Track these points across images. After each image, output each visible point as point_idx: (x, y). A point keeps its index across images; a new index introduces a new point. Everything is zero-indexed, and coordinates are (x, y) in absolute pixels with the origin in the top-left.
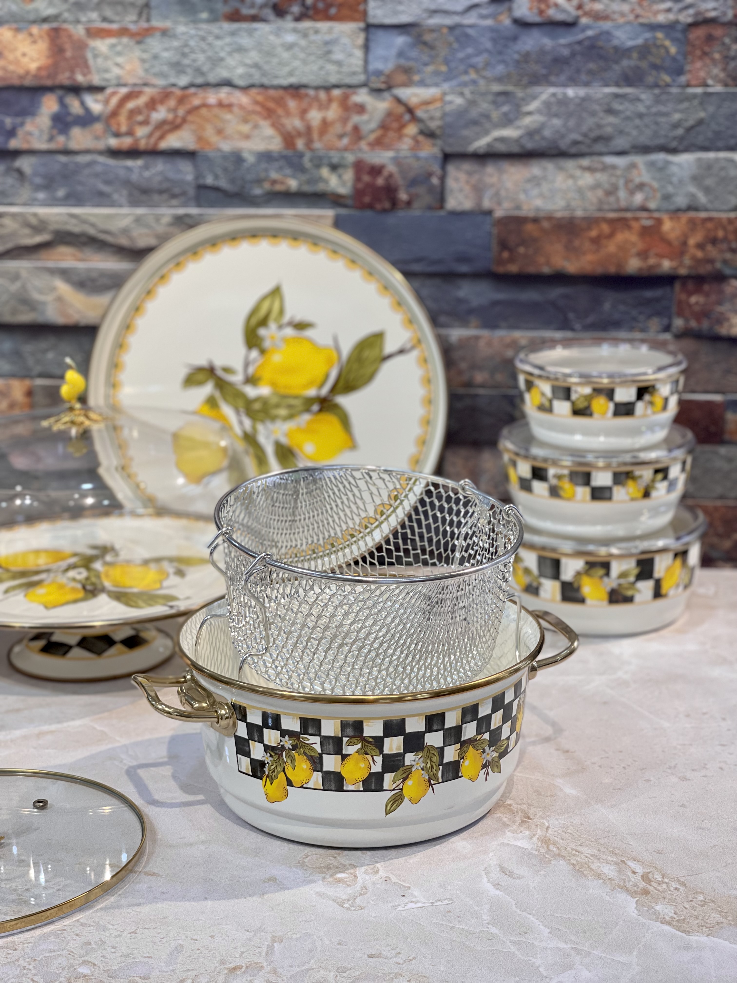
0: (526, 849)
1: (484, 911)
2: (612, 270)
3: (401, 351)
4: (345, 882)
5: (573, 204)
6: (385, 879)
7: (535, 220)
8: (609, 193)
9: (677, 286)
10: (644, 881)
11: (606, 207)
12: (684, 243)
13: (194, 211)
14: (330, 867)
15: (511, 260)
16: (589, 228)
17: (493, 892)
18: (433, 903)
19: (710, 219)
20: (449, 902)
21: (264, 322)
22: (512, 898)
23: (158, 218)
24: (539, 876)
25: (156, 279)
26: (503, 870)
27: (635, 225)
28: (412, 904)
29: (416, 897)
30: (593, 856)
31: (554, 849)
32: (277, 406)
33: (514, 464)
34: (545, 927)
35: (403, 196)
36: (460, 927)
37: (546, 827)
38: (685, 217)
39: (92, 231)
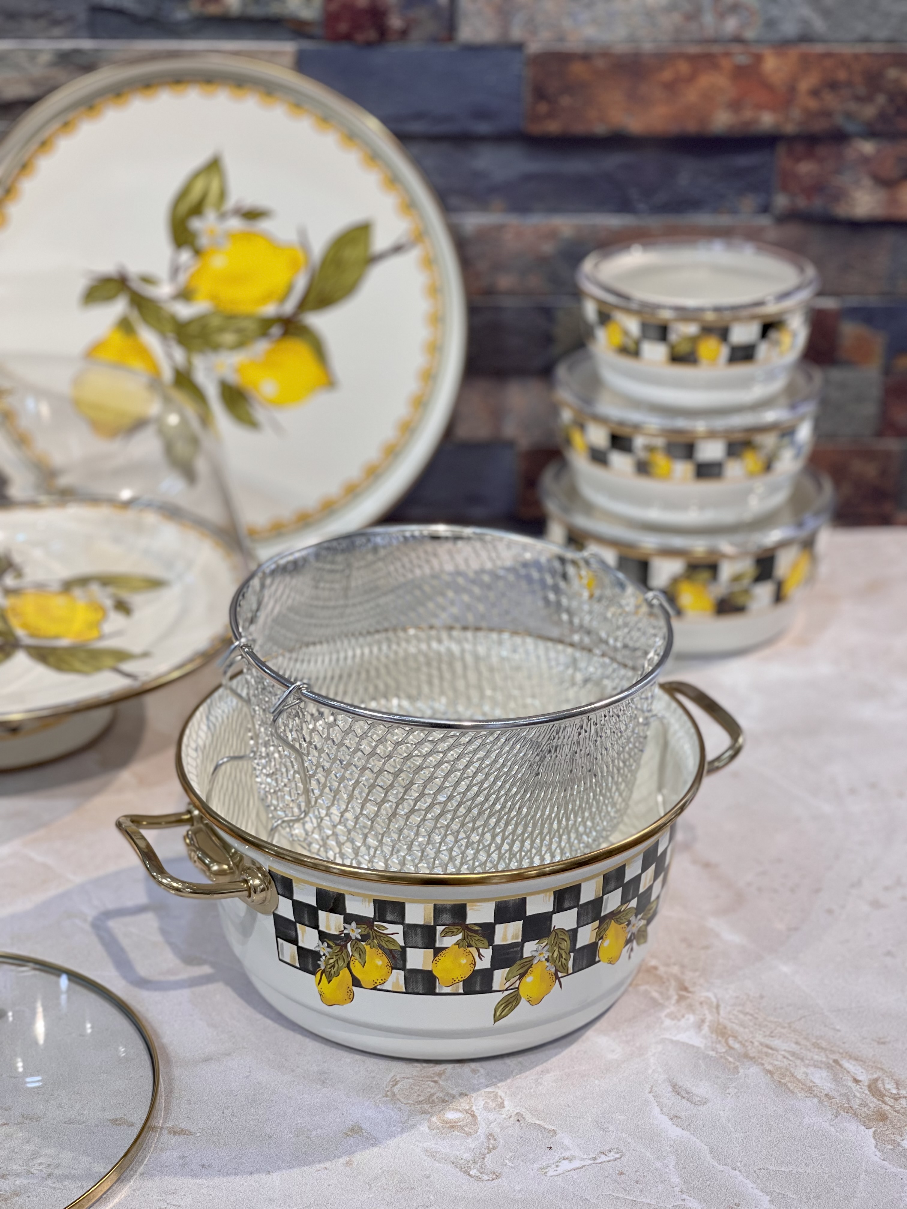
0: (698, 1048)
1: (670, 1170)
2: (692, 128)
3: (398, 249)
4: (461, 1128)
5: (640, 33)
6: (516, 1118)
7: (585, 57)
8: (689, 18)
9: (781, 150)
10: (873, 1095)
11: (685, 37)
12: (792, 89)
13: (86, 44)
14: (433, 1101)
15: (551, 115)
16: (661, 69)
17: (675, 1132)
18: (594, 1159)
19: (828, 55)
20: (618, 1156)
21: (197, 210)
22: (702, 1141)
23: (33, 55)
24: (730, 1096)
25: (34, 146)
26: (676, 1089)
27: (726, 63)
28: (566, 1162)
29: (568, 1149)
30: (793, 1054)
31: (737, 1046)
32: (222, 330)
33: (582, 427)
34: (762, 1191)
35: (395, 22)
36: (644, 1200)
37: (715, 1004)
38: (794, 53)
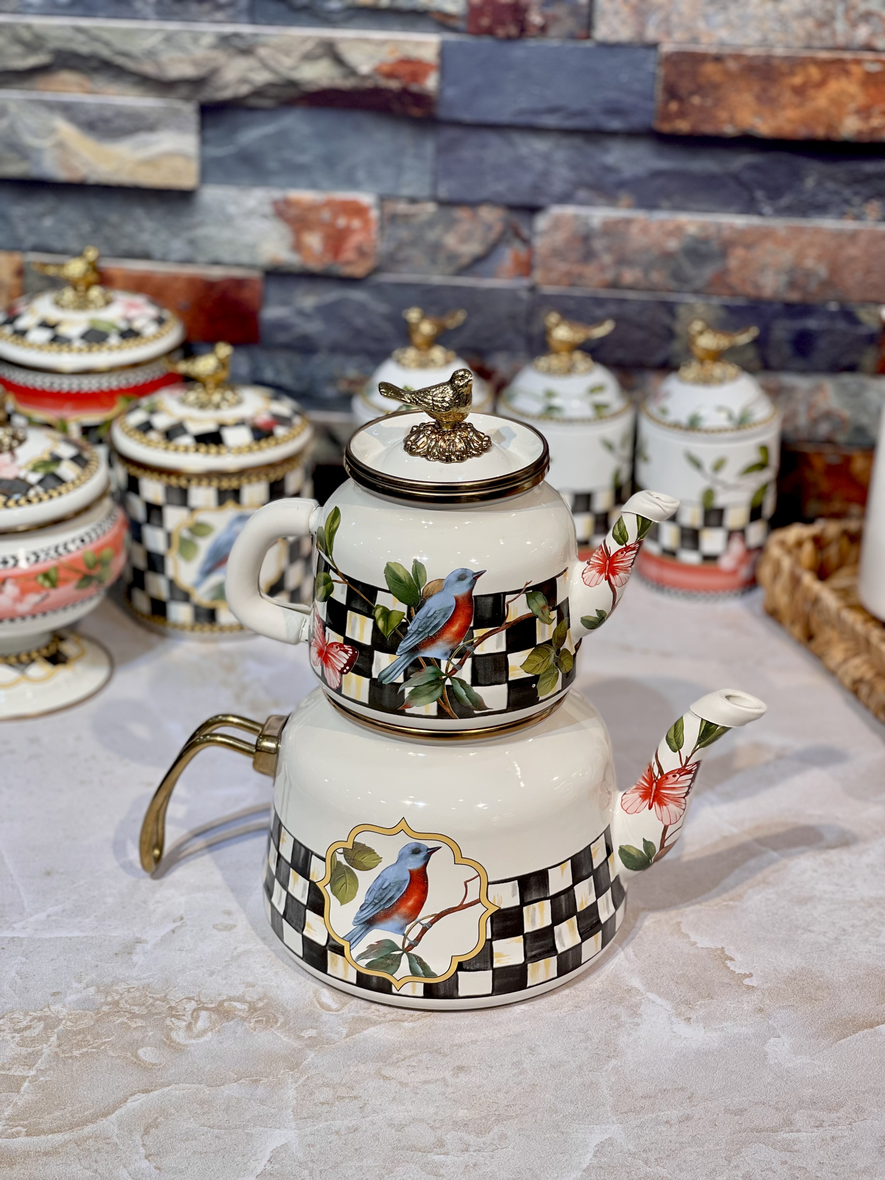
2: (820, 132)
5: (772, 37)
7: (718, 59)
8: (821, 24)
11: (816, 43)
13: (246, 29)
15: (681, 114)
16: (792, 73)
23: (196, 37)
27: (856, 70)
35: (535, 18)
39: (105, 53)
